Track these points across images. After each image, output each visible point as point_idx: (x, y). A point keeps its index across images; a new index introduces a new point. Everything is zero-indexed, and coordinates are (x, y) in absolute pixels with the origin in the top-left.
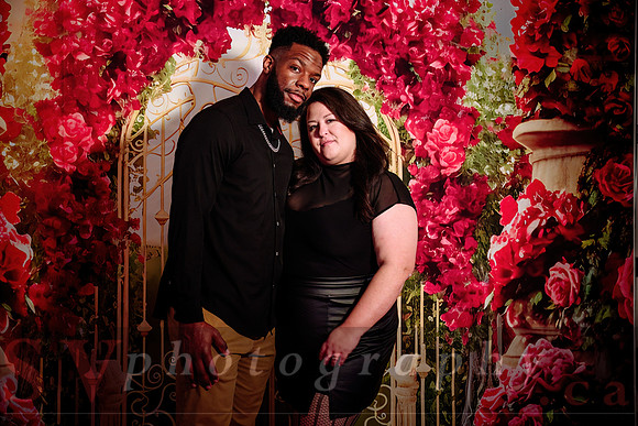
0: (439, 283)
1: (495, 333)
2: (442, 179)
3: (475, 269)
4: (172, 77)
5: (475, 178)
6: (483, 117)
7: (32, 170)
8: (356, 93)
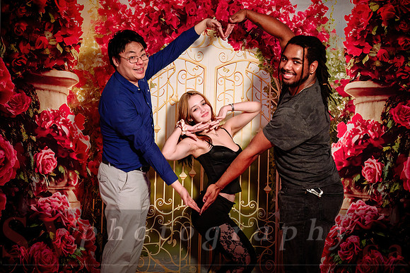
7: (91, 102)
8: (260, 65)
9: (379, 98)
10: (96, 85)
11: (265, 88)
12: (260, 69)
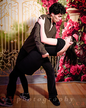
3: (60, 35)
9: (77, 14)
11: (40, 10)
12: (38, 4)
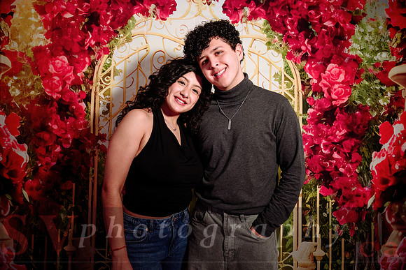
0: (332, 187)
1: (376, 227)
2: (333, 108)
3: (360, 177)
4: (132, 31)
5: (359, 107)
6: (365, 62)
7: (29, 97)
8: (269, 44)
10: (36, 72)
11: (276, 75)
12: (269, 49)
